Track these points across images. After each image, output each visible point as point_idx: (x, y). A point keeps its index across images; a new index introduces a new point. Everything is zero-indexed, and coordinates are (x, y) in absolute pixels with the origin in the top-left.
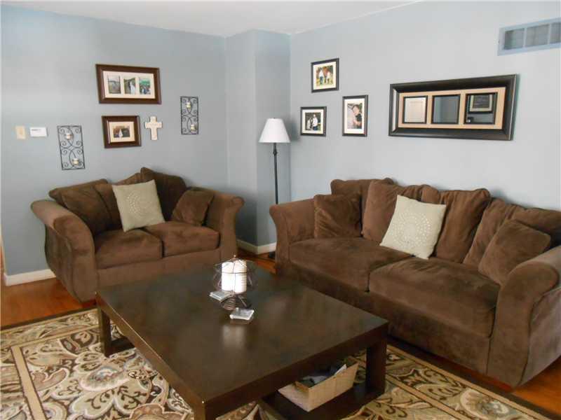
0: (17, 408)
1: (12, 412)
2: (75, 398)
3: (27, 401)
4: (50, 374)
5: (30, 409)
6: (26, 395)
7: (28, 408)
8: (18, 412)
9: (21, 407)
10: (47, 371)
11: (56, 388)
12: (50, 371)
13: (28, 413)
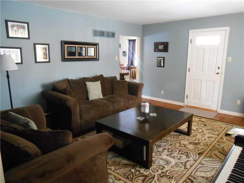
0: (196, 173)
1: (199, 173)
2: (180, 163)
3: (192, 173)
4: (173, 176)
5: (194, 170)
6: (189, 175)
7: (194, 171)
8: (197, 172)
9: (195, 173)
10: (172, 178)
11: (179, 170)
12: (171, 177)
13: (195, 169)
